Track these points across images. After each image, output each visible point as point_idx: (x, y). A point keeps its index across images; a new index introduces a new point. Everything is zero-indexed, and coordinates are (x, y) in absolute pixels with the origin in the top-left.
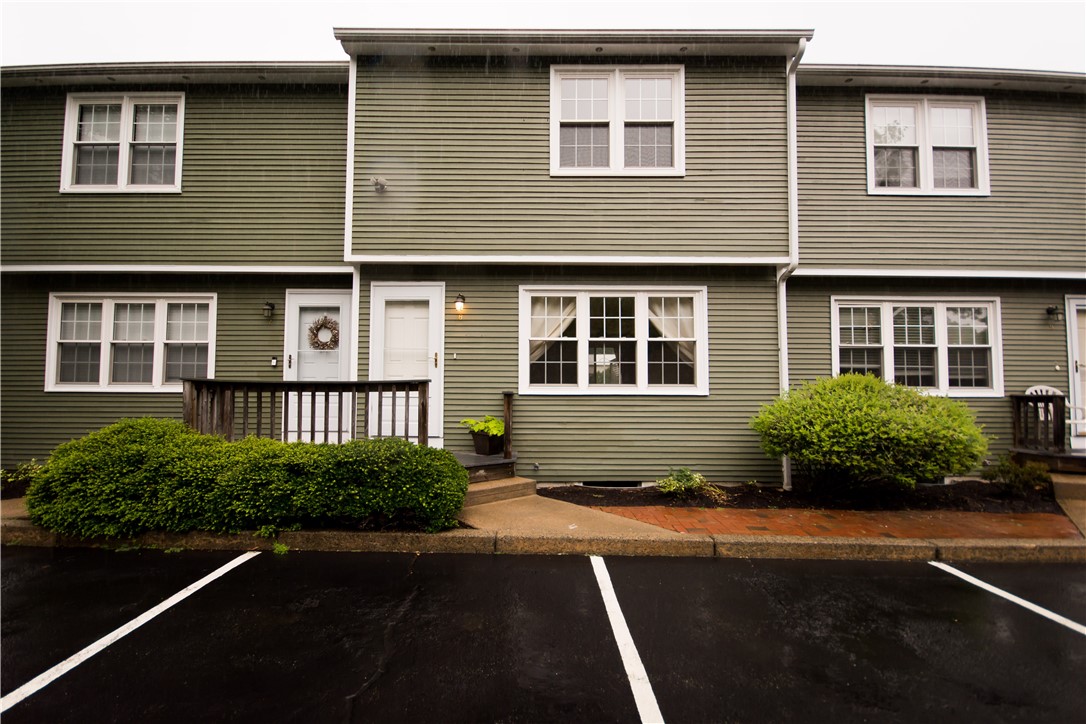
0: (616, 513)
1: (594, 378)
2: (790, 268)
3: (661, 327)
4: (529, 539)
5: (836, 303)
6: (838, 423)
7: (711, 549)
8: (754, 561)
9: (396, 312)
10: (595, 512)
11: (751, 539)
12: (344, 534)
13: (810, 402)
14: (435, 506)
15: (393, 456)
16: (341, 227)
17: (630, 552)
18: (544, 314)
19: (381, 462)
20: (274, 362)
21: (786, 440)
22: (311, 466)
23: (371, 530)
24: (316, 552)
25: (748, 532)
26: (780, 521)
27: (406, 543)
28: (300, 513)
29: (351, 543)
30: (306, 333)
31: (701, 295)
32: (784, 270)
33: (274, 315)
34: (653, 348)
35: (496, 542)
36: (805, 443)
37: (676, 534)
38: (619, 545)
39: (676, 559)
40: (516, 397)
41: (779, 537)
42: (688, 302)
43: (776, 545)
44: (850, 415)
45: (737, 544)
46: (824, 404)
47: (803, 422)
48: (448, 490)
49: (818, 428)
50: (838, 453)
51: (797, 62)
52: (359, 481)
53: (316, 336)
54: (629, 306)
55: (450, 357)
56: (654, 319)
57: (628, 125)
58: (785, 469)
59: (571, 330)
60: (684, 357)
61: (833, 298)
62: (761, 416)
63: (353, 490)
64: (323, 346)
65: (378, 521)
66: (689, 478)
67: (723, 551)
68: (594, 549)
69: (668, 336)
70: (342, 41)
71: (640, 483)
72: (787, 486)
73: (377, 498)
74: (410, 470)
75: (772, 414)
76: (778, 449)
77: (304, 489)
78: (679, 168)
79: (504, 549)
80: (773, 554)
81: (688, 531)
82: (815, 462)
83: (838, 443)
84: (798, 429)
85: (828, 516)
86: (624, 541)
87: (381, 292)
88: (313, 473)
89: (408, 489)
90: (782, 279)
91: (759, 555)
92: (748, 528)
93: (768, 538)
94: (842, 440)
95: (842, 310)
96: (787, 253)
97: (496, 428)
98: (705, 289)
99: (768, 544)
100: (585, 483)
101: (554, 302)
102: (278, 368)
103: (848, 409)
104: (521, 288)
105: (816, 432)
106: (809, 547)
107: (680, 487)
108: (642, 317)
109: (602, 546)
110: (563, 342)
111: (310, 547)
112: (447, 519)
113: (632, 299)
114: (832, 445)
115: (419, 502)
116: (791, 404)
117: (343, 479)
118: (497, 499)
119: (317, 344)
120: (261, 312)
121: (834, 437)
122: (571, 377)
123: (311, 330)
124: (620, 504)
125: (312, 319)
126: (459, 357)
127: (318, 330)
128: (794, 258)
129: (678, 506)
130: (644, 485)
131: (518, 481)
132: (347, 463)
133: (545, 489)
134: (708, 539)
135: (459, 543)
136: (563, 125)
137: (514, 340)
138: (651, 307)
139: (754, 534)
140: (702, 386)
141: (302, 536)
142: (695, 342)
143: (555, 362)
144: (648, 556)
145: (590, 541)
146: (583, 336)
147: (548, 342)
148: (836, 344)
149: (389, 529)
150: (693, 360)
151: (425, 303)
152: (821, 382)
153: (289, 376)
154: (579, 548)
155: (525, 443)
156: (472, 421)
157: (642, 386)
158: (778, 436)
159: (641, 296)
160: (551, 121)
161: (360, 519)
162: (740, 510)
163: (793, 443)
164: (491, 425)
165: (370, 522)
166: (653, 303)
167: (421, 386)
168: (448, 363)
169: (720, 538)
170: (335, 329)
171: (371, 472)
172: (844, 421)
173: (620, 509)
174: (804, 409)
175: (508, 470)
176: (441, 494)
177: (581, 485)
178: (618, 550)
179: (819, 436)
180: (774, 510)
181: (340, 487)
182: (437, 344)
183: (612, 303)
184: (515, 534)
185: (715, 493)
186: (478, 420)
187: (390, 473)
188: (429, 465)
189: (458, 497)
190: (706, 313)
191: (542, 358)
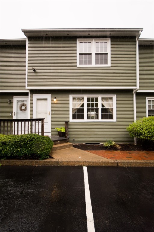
0: (92, 153)
1: (88, 118)
2: (137, 90)
3: (105, 105)
4: (67, 162)
5: (147, 99)
6: (149, 129)
7: (116, 164)
8: (128, 167)
9: (39, 101)
10: (86, 152)
11: (127, 161)
12: (17, 160)
13: (142, 123)
14: (42, 153)
15: (31, 139)
16: (25, 81)
17: (95, 165)
18: (76, 102)
19: (27, 141)
20: (11, 114)
21: (136, 133)
22: (8, 142)
23: (25, 159)
24: (9, 166)
25: (126, 158)
26: (134, 155)
27: (34, 163)
28: (5, 155)
29: (19, 163)
30: (19, 107)
31: (114, 97)
32: (135, 91)
33: (11, 102)
34: (103, 110)
35: (58, 162)
36: (141, 134)
37: (107, 159)
38: (91, 163)
39: (107, 167)
40: (69, 122)
41: (135, 160)
42: (111, 99)
43: (134, 163)
44: (153, 127)
45: (124, 163)
46: (146, 124)
47: (140, 129)
48: (46, 148)
49: (144, 130)
50: (150, 137)
51: (138, 38)
52: (21, 146)
53: (21, 108)
54: (97, 100)
55: (52, 113)
56: (103, 103)
57: (96, 54)
58: (135, 140)
59: (82, 106)
60: (110, 112)
61: (147, 98)
62: (130, 127)
63: (19, 149)
64: (23, 110)
65: (26, 157)
66: (111, 143)
67: (120, 165)
68: (85, 164)
69: (106, 107)
70: (24, 33)
71: (100, 143)
72: (135, 144)
73: (25, 151)
74: (35, 143)
75: (132, 126)
76: (134, 135)
77: (6, 148)
78: (109, 65)
79: (60, 164)
80: (133, 165)
81: (110, 158)
82: (143, 139)
83: (149, 134)
84: (139, 130)
85: (147, 153)
86: (93, 162)
87: (36, 96)
88: (9, 144)
89: (34, 148)
90: (135, 93)
91: (129, 166)
92: (126, 157)
93: (132, 161)
94: (151, 133)
95: (149, 101)
96: (136, 86)
97: (63, 130)
98: (115, 95)
99: (132, 163)
100: (86, 143)
101: (78, 99)
102: (12, 116)
103: (152, 125)
104: (70, 95)
105: (144, 131)
106: (143, 163)
107: (109, 145)
108: (100, 102)
109: (87, 163)
110: (81, 109)
111: (8, 164)
112: (45, 156)
113: (97, 98)
114: (148, 135)
115: (37, 152)
116: (137, 124)
117: (16, 146)
118: (62, 149)
119: (21, 110)
120: (7, 102)
121: (148, 133)
122: (82, 117)
123: (20, 106)
124: (94, 150)
125: (20, 104)
126: (55, 113)
127: (22, 106)
128: (138, 87)
129: (108, 150)
130: (100, 144)
131: (69, 143)
132: (17, 141)
133: (76, 145)
134: (115, 161)
135: (48, 163)
136: (80, 54)
137: (68, 108)
138: (102, 100)
139: (128, 159)
140: (115, 119)
141: (6, 161)
142: (113, 108)
143: (78, 113)
144: (99, 166)
145: (84, 162)
146: (85, 107)
147: (77, 109)
148: (147, 109)
149: (29, 159)
150: (112, 113)
151: (46, 99)
152: (144, 118)
153: (15, 117)
154: (81, 164)
155: (71, 134)
156: (57, 129)
157: (100, 119)
158: (134, 132)
159: (100, 97)
160: (77, 53)
161: (21, 157)
162: (124, 151)
163: (137, 134)
164: (62, 129)
165: (24, 157)
166: (103, 99)
167: (42, 120)
168: (52, 114)
169: (119, 161)
170: (26, 106)
171: (24, 144)
172: (151, 128)
173: (93, 151)
174: (140, 125)
175: (66, 141)
176: (43, 149)
177: (85, 144)
178: (91, 164)
179: (144, 132)
180: (132, 151)
181: (15, 148)
182: (49, 109)
183: (93, 99)
184: (64, 160)
185: (118, 146)
186: (59, 128)
187: (30, 144)
188: (41, 141)
189: (49, 150)
190: (116, 101)
191: (75, 113)
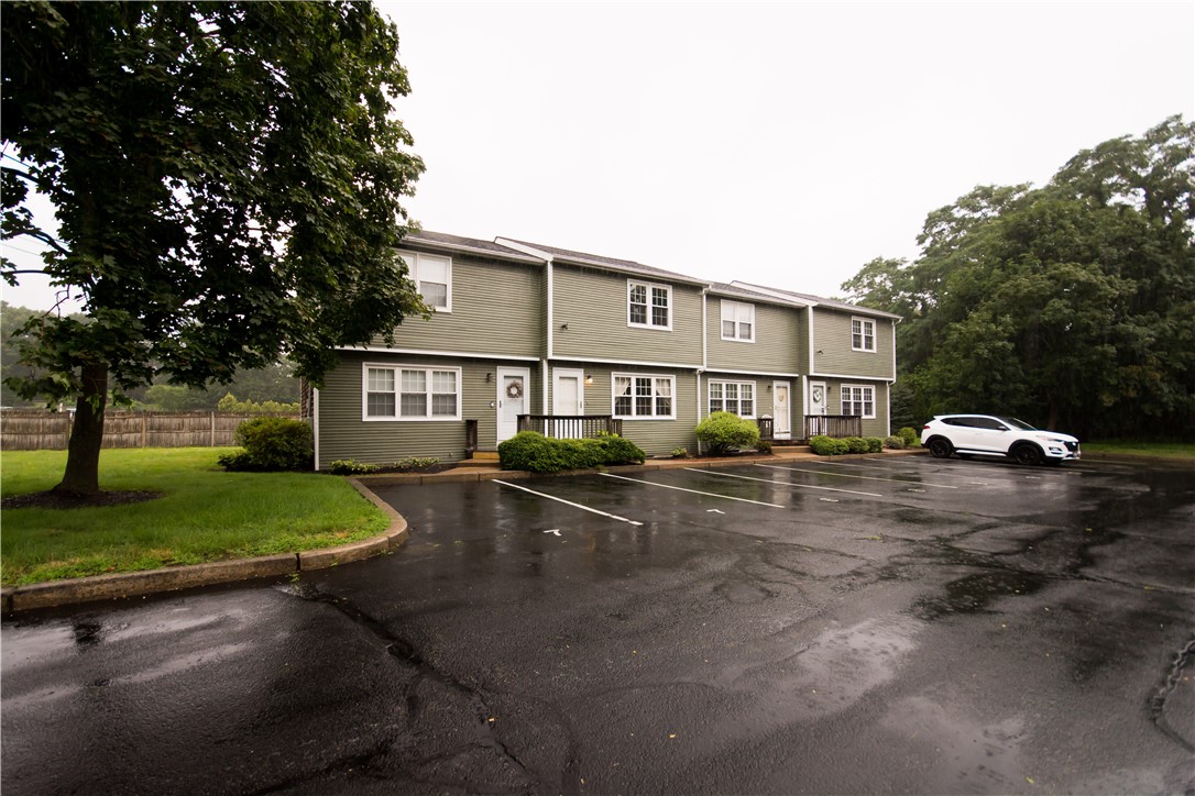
1: (637, 413)
3: (660, 392)
5: (710, 382)
9: (564, 381)
18: (620, 385)
20: (493, 405)
31: (673, 380)
32: (698, 370)
34: (657, 400)
42: (669, 382)
53: (510, 391)
54: (649, 382)
56: (657, 388)
58: (699, 447)
59: (629, 392)
60: (666, 404)
61: (709, 379)
62: (695, 425)
64: (514, 396)
69: (662, 396)
76: (706, 439)
78: (670, 328)
87: (558, 372)
90: (698, 374)
95: (712, 385)
96: (702, 364)
98: (675, 377)
101: (623, 379)
102: (494, 408)
104: (612, 374)
108: (654, 387)
110: (627, 397)
114: (725, 435)
119: (511, 395)
120: (485, 378)
122: (629, 412)
123: (507, 387)
125: (508, 382)
126: (590, 404)
127: (512, 388)
128: (705, 367)
137: (610, 396)
138: (656, 383)
140: (673, 416)
142: (671, 398)
143: (624, 406)
146: (634, 395)
147: (621, 397)
148: (709, 398)
150: (670, 405)
151: (576, 379)
153: (500, 412)
157: (654, 416)
159: (653, 377)
168: (586, 406)
170: (520, 388)
182: (581, 398)
183: (644, 381)
190: (675, 386)
191: (619, 403)
